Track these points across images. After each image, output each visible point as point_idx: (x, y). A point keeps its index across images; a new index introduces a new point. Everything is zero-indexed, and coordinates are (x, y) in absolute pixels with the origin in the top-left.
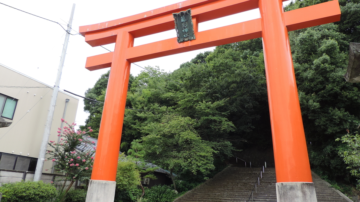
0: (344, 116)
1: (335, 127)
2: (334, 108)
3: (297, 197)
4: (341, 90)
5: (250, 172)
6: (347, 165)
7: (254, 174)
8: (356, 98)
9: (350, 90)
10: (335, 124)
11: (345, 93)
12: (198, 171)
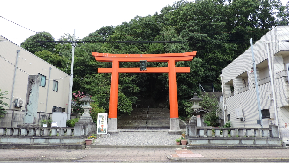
0: (186, 88)
1: (182, 93)
2: (183, 85)
3: (175, 121)
4: (186, 77)
5: (141, 111)
6: (186, 112)
7: (144, 111)
8: (191, 81)
9: (190, 78)
10: (182, 91)
11: (188, 79)
12: (127, 112)
